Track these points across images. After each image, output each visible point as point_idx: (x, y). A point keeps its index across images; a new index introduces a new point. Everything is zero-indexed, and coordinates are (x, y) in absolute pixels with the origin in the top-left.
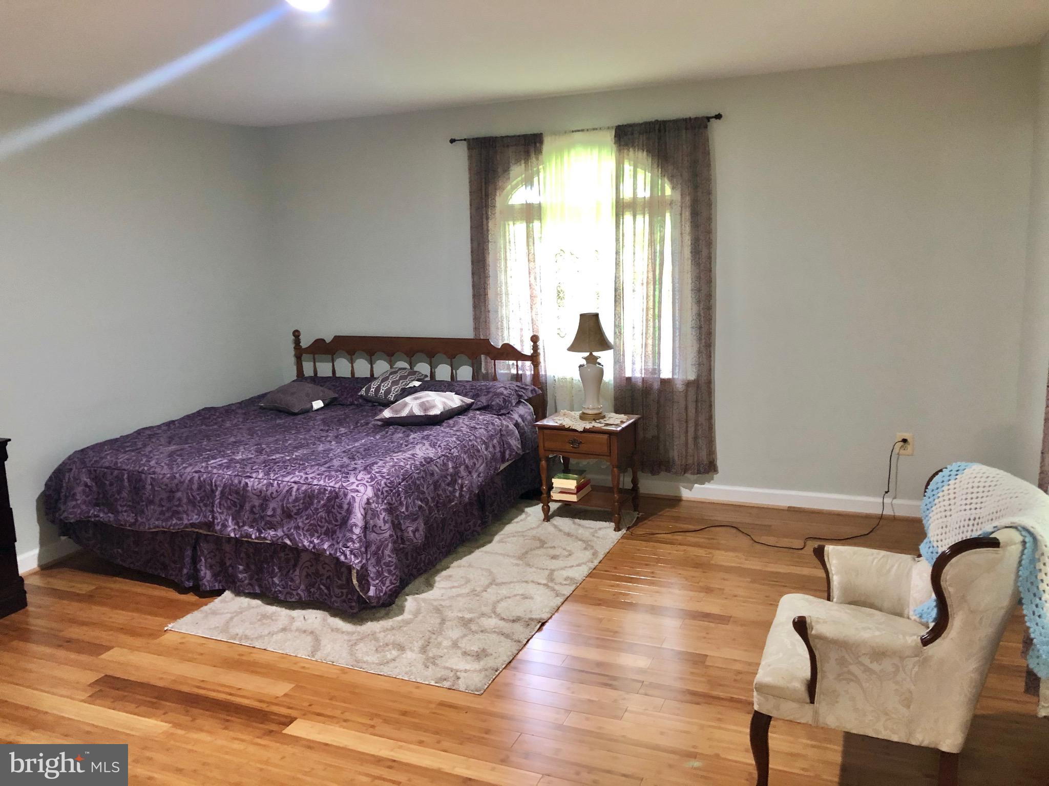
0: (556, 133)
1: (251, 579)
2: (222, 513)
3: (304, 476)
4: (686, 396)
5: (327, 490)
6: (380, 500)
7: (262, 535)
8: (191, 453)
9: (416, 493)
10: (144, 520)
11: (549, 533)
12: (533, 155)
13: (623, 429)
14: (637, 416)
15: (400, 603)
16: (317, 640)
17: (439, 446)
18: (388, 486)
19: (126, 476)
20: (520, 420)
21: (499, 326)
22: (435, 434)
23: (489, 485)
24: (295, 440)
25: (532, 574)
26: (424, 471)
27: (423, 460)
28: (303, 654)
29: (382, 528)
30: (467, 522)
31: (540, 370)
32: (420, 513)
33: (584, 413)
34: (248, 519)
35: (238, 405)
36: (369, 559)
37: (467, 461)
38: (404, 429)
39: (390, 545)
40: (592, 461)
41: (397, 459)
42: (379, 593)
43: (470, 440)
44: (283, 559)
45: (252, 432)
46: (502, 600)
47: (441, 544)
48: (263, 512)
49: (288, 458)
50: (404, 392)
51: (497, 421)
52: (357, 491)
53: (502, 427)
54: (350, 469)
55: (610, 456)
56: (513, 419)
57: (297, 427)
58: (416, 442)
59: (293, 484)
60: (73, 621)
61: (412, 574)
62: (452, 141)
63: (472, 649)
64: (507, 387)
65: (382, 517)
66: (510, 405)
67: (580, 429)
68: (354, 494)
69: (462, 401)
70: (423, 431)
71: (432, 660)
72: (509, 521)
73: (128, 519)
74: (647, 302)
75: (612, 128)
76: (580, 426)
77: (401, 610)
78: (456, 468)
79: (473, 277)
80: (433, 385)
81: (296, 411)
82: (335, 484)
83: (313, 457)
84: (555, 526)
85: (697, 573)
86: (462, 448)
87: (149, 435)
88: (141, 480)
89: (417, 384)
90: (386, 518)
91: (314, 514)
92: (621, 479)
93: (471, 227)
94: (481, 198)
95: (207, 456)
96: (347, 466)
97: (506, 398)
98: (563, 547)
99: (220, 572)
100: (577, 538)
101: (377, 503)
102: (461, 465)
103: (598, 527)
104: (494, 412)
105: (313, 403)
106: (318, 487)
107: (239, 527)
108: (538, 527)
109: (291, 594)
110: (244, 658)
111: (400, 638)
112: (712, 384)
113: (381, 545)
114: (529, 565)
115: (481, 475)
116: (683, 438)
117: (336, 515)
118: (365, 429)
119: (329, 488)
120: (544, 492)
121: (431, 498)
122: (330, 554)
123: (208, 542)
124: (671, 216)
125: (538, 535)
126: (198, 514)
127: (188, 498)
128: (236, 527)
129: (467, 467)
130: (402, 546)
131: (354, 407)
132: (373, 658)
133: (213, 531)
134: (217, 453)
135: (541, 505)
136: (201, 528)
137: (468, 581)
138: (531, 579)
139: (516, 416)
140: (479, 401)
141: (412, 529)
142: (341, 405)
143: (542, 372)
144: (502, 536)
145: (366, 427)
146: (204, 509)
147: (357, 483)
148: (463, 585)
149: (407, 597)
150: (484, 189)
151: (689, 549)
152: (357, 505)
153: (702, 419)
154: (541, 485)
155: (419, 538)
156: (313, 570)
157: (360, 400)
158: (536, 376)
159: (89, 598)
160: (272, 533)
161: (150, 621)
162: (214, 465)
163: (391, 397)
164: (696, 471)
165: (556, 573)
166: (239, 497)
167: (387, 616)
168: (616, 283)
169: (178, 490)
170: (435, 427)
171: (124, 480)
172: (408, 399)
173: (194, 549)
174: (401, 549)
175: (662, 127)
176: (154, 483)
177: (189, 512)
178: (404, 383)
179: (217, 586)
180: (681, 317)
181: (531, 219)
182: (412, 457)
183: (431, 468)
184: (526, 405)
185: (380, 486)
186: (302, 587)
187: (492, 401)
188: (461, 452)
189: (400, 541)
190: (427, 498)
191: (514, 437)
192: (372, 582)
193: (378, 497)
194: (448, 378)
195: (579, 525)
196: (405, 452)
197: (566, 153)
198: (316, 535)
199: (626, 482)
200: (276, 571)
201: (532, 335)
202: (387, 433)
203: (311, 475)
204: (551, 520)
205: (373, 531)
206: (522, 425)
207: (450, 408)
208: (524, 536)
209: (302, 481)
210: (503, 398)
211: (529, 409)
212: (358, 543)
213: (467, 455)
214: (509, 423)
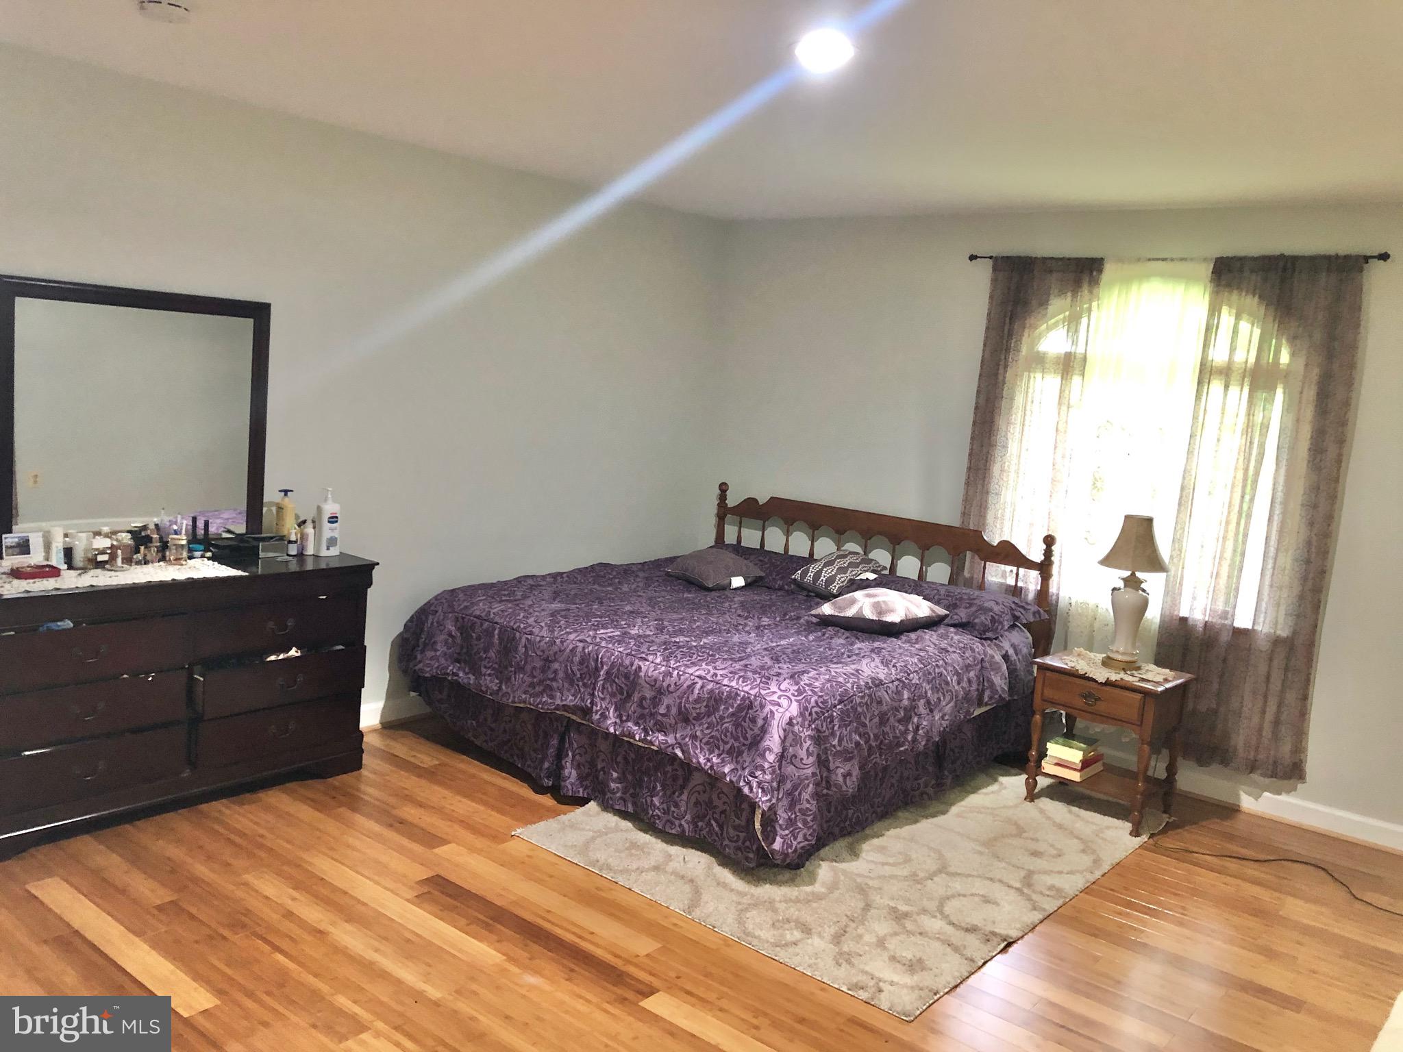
0: (1120, 260)
1: (624, 793)
2: (604, 699)
3: (712, 671)
4: (1271, 660)
5: (739, 696)
6: (807, 724)
7: (649, 738)
8: (578, 616)
9: (855, 724)
10: (509, 690)
11: (1032, 819)
13: (1167, 690)
14: (1188, 676)
15: (811, 868)
16: (697, 892)
17: (894, 666)
18: (819, 707)
19: (496, 632)
20: (1011, 652)
21: (999, 515)
22: (889, 649)
23: (953, 734)
24: (705, 622)
25: (999, 869)
26: (870, 696)
27: (870, 681)
28: (676, 907)
29: (804, 762)
30: (917, 778)
31: (1050, 586)
32: (856, 752)
33: (1109, 658)
34: (634, 713)
35: (640, 566)
36: (781, 799)
37: (929, 695)
38: (847, 634)
39: (811, 785)
40: (1110, 728)
41: (836, 672)
42: (787, 849)
43: (938, 666)
44: (669, 775)
45: (652, 602)
46: (953, 896)
47: (876, 800)
48: (654, 708)
49: (694, 644)
50: (852, 584)
51: (978, 647)
52: (779, 705)
53: (986, 656)
54: (772, 673)
55: (1141, 725)
56: (1002, 647)
57: (708, 606)
58: (862, 655)
59: (697, 680)
60: (409, 799)
61: (832, 833)
62: (972, 258)
63: (904, 955)
64: (1000, 601)
65: (806, 746)
66: (1000, 627)
67: (1101, 679)
68: (774, 708)
69: (931, 610)
70: (873, 641)
71: (847, 957)
72: (975, 790)
73: (490, 685)
74: (1229, 513)
75: (1212, 259)
76: (1101, 675)
77: (812, 879)
78: (914, 700)
79: (972, 444)
80: (893, 582)
81: (711, 586)
82: (751, 689)
83: (726, 649)
84: (1042, 811)
85: (1252, 923)
86: (924, 675)
87: (532, 586)
88: (514, 638)
89: (872, 576)
90: (811, 749)
91: (718, 723)
92: (1153, 763)
93: (981, 375)
94: (1002, 337)
95: (596, 623)
96: (769, 668)
97: (997, 617)
98: (1050, 841)
99: (588, 775)
100: (1072, 833)
101: (802, 726)
102: (920, 697)
103: (1105, 824)
104: (976, 633)
105: (732, 579)
106: (728, 689)
107: (621, 720)
108: (1016, 806)
109: (672, 823)
110: (603, 894)
111: (806, 916)
112: (1315, 650)
113: (800, 784)
114: (998, 857)
115: (946, 718)
116: (1256, 720)
117: (746, 730)
118: (795, 624)
119: (743, 693)
120: (1032, 759)
121: (874, 735)
122: (731, 781)
123: (580, 733)
124: (1284, 393)
125: (1015, 818)
126: (575, 696)
127: (566, 672)
128: (618, 721)
129: (928, 702)
130: (825, 791)
131: (784, 594)
132: (767, 934)
133: (588, 720)
134: (610, 622)
135: (1025, 777)
136: (574, 714)
137: (908, 860)
138: (997, 878)
139: (1006, 645)
140: (956, 614)
141: (842, 770)
142: (768, 587)
143: (1053, 589)
144: (963, 809)
145: (795, 622)
146: (582, 690)
147: (780, 693)
148: (900, 864)
149: (821, 862)
150: (1007, 325)
151: (1247, 885)
152: (775, 723)
153: (1291, 696)
154: (1029, 748)
155: (850, 786)
156: (704, 797)
157: (792, 586)
158: (1043, 593)
159: (430, 774)
160: (661, 737)
161: (496, 820)
162: (604, 636)
163: (834, 589)
164: (1270, 773)
165: (1036, 877)
166: (628, 683)
167: (792, 881)
168: (1184, 478)
169: (556, 660)
170: (890, 639)
171: (494, 636)
172: (859, 595)
173: (562, 741)
174: (824, 795)
175: (1289, 265)
176: (529, 646)
177: (565, 692)
178: (853, 573)
179: (582, 793)
180: (1279, 542)
181: (1070, 374)
182: (855, 673)
183: (880, 694)
184: (1023, 631)
185: (809, 704)
186: (688, 817)
187: (976, 617)
188: (923, 680)
189: (824, 784)
190: (868, 733)
191: (1000, 674)
192: (780, 832)
193: (804, 720)
194: (914, 576)
195: (1078, 816)
196: (847, 665)
197: (1134, 287)
198: (717, 752)
199: (1159, 769)
200: (659, 788)
201: (1046, 534)
202: (823, 635)
203: (721, 672)
204: (1037, 801)
205: (791, 763)
206: (1013, 659)
207: (914, 617)
208: (994, 815)
209: (709, 677)
210: (992, 616)
211: (1027, 638)
212: (770, 774)
213: (930, 686)
214: (995, 652)
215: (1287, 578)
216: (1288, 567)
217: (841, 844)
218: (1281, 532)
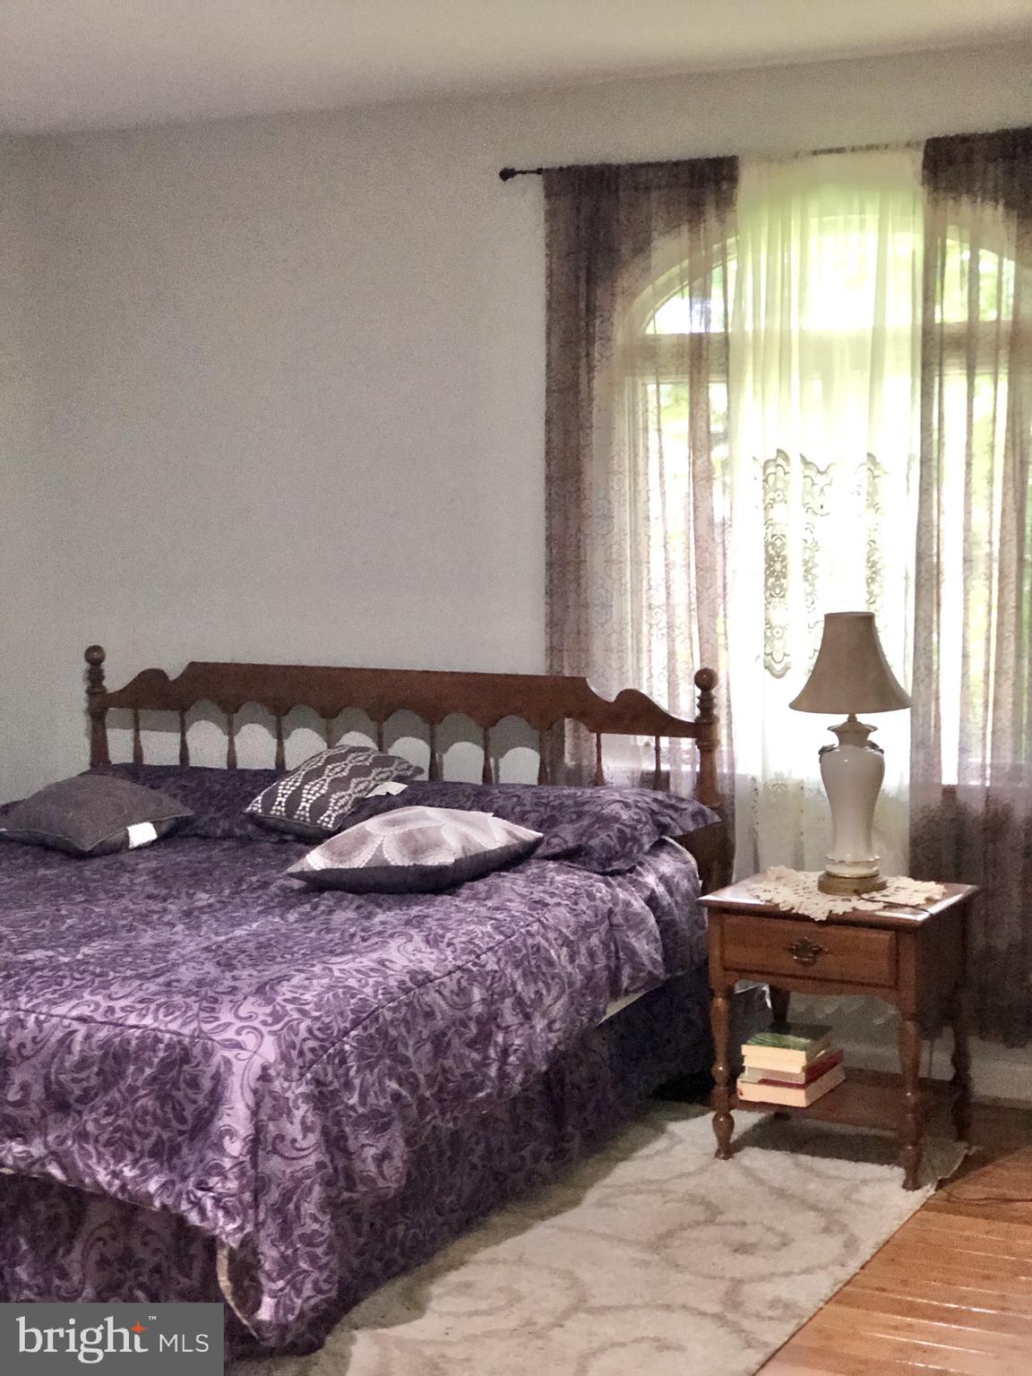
0: (768, 158)
3: (104, 1004)
5: (161, 1041)
6: (295, 1073)
9: (387, 1061)
11: (731, 1188)
12: (711, 212)
13: (933, 918)
14: (968, 889)
15: (337, 1348)
17: (449, 945)
18: (316, 1038)
20: (661, 890)
21: (614, 645)
22: (439, 916)
24: (82, 918)
25: (683, 1289)
26: (409, 1004)
27: (407, 979)
29: (298, 1145)
30: (517, 1148)
31: (718, 762)
32: (395, 1113)
33: (829, 875)
36: (263, 1223)
37: (519, 988)
38: (359, 900)
39: (317, 1189)
40: (850, 1002)
41: (341, 971)
42: (285, 1315)
43: (530, 934)
44: (41, 1217)
46: (602, 1350)
47: (446, 1200)
49: (65, 959)
50: (360, 807)
51: (601, 889)
52: (239, 1046)
53: (615, 904)
54: (220, 989)
55: (897, 987)
56: (645, 885)
57: (88, 889)
58: (390, 932)
59: (76, 1025)
61: (369, 1275)
62: (506, 174)
64: (630, 802)
65: (298, 1114)
66: (635, 849)
67: (821, 915)
68: (230, 1054)
69: (509, 833)
70: (409, 906)
72: (627, 1155)
75: (918, 144)
76: (819, 907)
77: (341, 1367)
78: (493, 1002)
80: (436, 793)
81: (89, 848)
82: (184, 1024)
83: (129, 959)
84: (748, 1172)
86: (507, 953)
89: (395, 788)
90: (310, 1119)
91: (125, 1100)
92: (925, 1057)
93: (549, 391)
94: (577, 318)
96: (215, 982)
97: (628, 831)
98: (768, 1223)
100: (803, 1202)
101: (288, 1077)
102: (503, 995)
103: (861, 1177)
104: (595, 865)
105: (130, 829)
106: (138, 1033)
108: (702, 1170)
113: (296, 1188)
114: (677, 1266)
115: (557, 1026)
117: (180, 1104)
118: (259, 897)
119: (168, 1036)
120: (718, 1081)
121: (426, 1077)
122: (164, 1207)
125: (702, 1191)
129: (519, 1002)
130: (346, 1195)
131: (234, 844)
135: (711, 1115)
137: (515, 1299)
138: (680, 1301)
139: (650, 880)
140: (556, 836)
141: (373, 1151)
142: (201, 837)
143: (723, 769)
144: (606, 1191)
145: (260, 892)
147: (239, 1024)
148: (501, 1309)
149: (355, 1332)
150: (583, 294)
152: (235, 1081)
154: (712, 1060)
155: (392, 1178)
156: (113, 1249)
157: (250, 827)
158: (706, 780)
160: (17, 1148)
163: (328, 820)
165: (746, 1288)
170: (440, 898)
172: (371, 825)
174: (343, 1204)
178: (362, 786)
181: (704, 372)
182: (378, 966)
183: (428, 998)
184: (679, 851)
185: (297, 1035)
187: (591, 837)
188: (507, 962)
189: (342, 1183)
190: (414, 1075)
191: (644, 933)
192: (267, 1285)
193: (290, 1064)
194: (475, 777)
195: (811, 1170)
196: (361, 954)
198: (129, 1156)
199: (938, 1063)
200: (24, 1247)
201: (699, 669)
202: (315, 908)
203: (123, 1003)
204: (738, 1155)
205: (275, 1151)
206: (665, 903)
207: (480, 851)
208: (664, 1193)
209: (98, 1017)
210: (620, 831)
211: (686, 862)
212: (237, 1178)
213: (520, 971)
214: (632, 894)
217: (388, 1293)
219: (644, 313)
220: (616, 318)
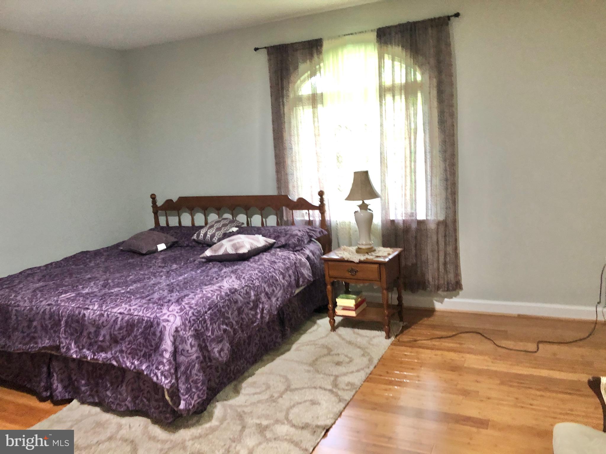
0: (330, 38)
1: (92, 391)
2: (66, 338)
3: (128, 308)
4: (437, 233)
5: (144, 320)
6: (187, 329)
7: (96, 357)
9: (221, 319)
10: (11, 343)
11: (335, 342)
12: (315, 56)
13: (390, 260)
14: (400, 249)
15: (210, 410)
16: (135, 450)
17: (243, 278)
18: (195, 316)
20: (311, 255)
21: (295, 185)
22: (242, 269)
23: (287, 306)
24: (136, 276)
25: (319, 379)
26: (229, 300)
27: (228, 291)
29: (190, 352)
30: (270, 335)
32: (225, 335)
33: (359, 248)
34: (86, 343)
37: (266, 290)
38: (219, 264)
39: (197, 365)
41: (206, 291)
42: (189, 406)
43: (270, 272)
44: (113, 376)
45: (106, 270)
46: (294, 406)
47: (248, 356)
48: (96, 338)
49: (123, 291)
50: (224, 236)
51: (292, 256)
52: (168, 321)
53: (297, 260)
54: (165, 301)
55: (380, 281)
56: (306, 254)
57: (141, 265)
58: (225, 276)
59: (119, 315)
61: (222, 383)
62: (256, 49)
64: (301, 230)
65: (189, 342)
66: (302, 243)
67: (356, 260)
68: (165, 324)
69: (266, 241)
70: (234, 266)
72: (305, 331)
75: (375, 30)
76: (356, 258)
77: (210, 417)
78: (258, 295)
79: (275, 150)
80: (246, 230)
81: (144, 252)
82: (151, 314)
83: (142, 291)
84: (340, 336)
85: (452, 376)
86: (262, 279)
88: (8, 312)
89: (235, 229)
90: (193, 343)
91: (134, 340)
92: (389, 297)
93: (272, 112)
94: (278, 90)
95: (61, 291)
96: (165, 298)
97: (300, 238)
98: (345, 354)
99: (69, 385)
100: (356, 345)
101: (185, 330)
102: (261, 292)
103: (372, 336)
104: (291, 249)
105: (158, 246)
106: (138, 317)
107: (79, 350)
108: (326, 336)
109: (120, 405)
111: (204, 447)
112: (457, 223)
113: (190, 366)
114: (318, 371)
115: (280, 299)
116: (435, 265)
117: (151, 341)
118: (191, 265)
119: (146, 318)
120: (330, 309)
121: (236, 322)
122: (147, 374)
123: (58, 361)
124: (422, 95)
125: (326, 344)
126: (49, 339)
127: (42, 326)
128: (77, 349)
129: (267, 294)
130: (208, 365)
131: (189, 248)
133: (60, 353)
135: (328, 318)
136: (52, 350)
137: (268, 387)
138: (319, 385)
139: (307, 252)
140: (280, 241)
141: (217, 349)
142: (180, 246)
143: (327, 218)
144: (298, 345)
145: (192, 263)
146: (53, 335)
147: (169, 313)
148: (263, 391)
149: (217, 404)
150: (280, 84)
151: (446, 353)
152: (167, 333)
153: (450, 249)
154: (328, 303)
155: (224, 357)
156: (136, 385)
157: (194, 243)
158: (323, 220)
160: (103, 355)
162: (63, 299)
163: (215, 240)
164: (446, 289)
165: (340, 379)
166: (79, 326)
167: (197, 424)
169: (35, 320)
170: (244, 263)
172: (224, 242)
173: (49, 368)
174: (207, 368)
175: (413, 27)
176: (18, 314)
177: (43, 338)
178: (225, 229)
179: (67, 396)
180: (432, 172)
181: (316, 104)
182: (219, 289)
183: (235, 297)
184: (315, 242)
185: (188, 315)
186: (129, 399)
187: (289, 240)
188: (262, 282)
189: (207, 360)
190: (231, 322)
191: (306, 268)
192: (182, 397)
193: (186, 326)
194: (259, 225)
195: (358, 334)
196: (214, 284)
197: (340, 52)
198: (137, 357)
199: (394, 299)
200: (109, 385)
201: (319, 191)
202: (206, 268)
203: (134, 307)
204: (337, 330)
205: (182, 354)
206: (312, 258)
207: (256, 247)
208: (315, 345)
209: (126, 312)
210: (298, 238)
211: (318, 246)
212: (168, 365)
213: (267, 284)
214: (302, 257)
215: (439, 190)
216: (438, 183)
217: (229, 389)
218: (432, 167)
219: (298, 88)
220: (290, 89)
